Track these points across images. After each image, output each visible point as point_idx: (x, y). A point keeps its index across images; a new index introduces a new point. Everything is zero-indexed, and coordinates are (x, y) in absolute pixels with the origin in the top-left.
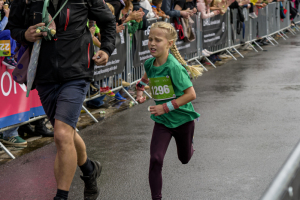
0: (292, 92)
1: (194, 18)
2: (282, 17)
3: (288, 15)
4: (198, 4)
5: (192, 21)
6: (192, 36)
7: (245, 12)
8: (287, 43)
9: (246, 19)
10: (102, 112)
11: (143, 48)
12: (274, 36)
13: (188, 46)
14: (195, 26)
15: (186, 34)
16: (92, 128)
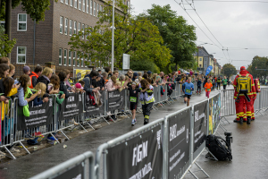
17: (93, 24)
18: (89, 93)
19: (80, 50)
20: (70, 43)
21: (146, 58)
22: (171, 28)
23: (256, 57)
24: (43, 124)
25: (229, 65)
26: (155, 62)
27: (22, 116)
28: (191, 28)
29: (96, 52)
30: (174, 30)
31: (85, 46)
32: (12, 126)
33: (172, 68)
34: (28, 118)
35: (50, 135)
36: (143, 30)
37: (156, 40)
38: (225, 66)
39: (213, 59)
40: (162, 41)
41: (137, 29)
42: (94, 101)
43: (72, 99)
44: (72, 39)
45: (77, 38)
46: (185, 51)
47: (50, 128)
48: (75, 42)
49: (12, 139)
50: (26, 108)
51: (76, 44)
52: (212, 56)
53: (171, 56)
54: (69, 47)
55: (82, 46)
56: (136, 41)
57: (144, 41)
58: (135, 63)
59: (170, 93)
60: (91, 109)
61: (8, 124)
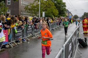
0: (58, 40)
1: (39, 24)
2: (57, 25)
3: (58, 24)
4: (40, 22)
5: (38, 25)
6: (38, 28)
7: (50, 24)
8: (58, 30)
9: (50, 25)
10: (19, 43)
11: (28, 30)
12: (55, 28)
13: (38, 30)
14: (39, 26)
15: (37, 28)
16: (16, 47)
17: (32, 2)
18: (35, 25)
19: (28, 11)
20: (25, 8)
21: (50, 13)
22: (58, 3)
23: (85, 13)
24: (21, 35)
25: (76, 15)
26: (53, 14)
27: (14, 33)
28: (64, 3)
29: (33, 11)
30: (59, 4)
31: (30, 9)
32: (11, 36)
33: (58, 16)
34: (16, 33)
35: (23, 39)
36: (49, 4)
37: (53, 7)
38: (75, 16)
39: (71, 13)
40: (55, 7)
41: (47, 4)
42: (36, 27)
43: (30, 27)
44: (25, 7)
45: (27, 7)
46: (63, 11)
47: (23, 36)
48: (26, 8)
49: (11, 40)
50: (16, 30)
51: (27, 9)
52: (70, 12)
53: (58, 12)
54: (24, 10)
55: (29, 9)
56: (47, 8)
57: (49, 7)
58: (46, 15)
59: (59, 24)
60: (35, 30)
61: (10, 35)
